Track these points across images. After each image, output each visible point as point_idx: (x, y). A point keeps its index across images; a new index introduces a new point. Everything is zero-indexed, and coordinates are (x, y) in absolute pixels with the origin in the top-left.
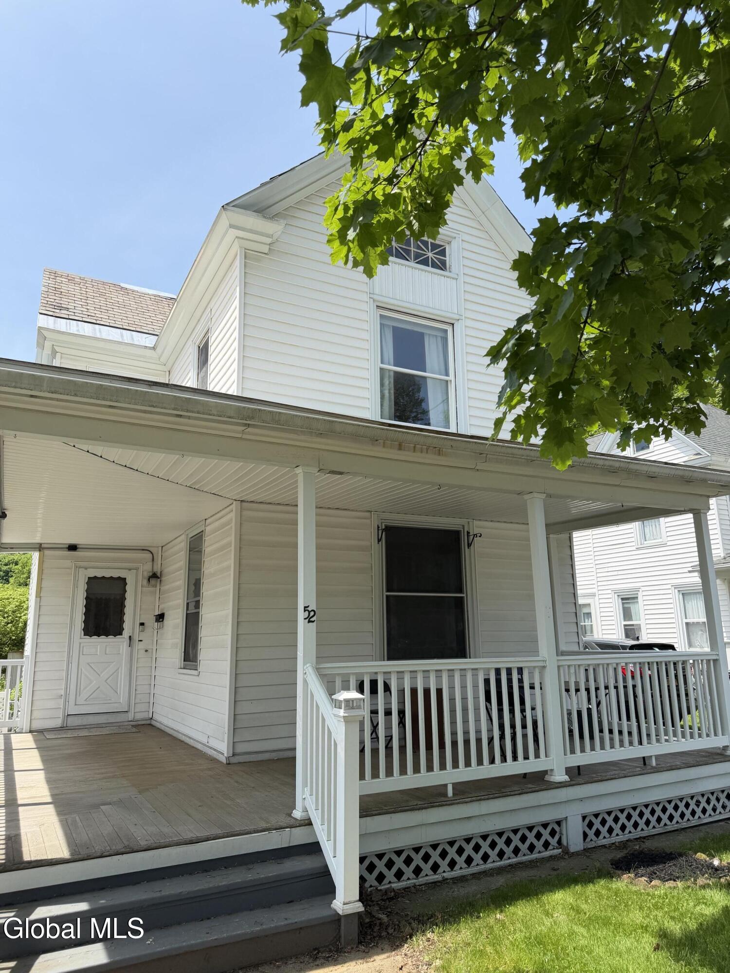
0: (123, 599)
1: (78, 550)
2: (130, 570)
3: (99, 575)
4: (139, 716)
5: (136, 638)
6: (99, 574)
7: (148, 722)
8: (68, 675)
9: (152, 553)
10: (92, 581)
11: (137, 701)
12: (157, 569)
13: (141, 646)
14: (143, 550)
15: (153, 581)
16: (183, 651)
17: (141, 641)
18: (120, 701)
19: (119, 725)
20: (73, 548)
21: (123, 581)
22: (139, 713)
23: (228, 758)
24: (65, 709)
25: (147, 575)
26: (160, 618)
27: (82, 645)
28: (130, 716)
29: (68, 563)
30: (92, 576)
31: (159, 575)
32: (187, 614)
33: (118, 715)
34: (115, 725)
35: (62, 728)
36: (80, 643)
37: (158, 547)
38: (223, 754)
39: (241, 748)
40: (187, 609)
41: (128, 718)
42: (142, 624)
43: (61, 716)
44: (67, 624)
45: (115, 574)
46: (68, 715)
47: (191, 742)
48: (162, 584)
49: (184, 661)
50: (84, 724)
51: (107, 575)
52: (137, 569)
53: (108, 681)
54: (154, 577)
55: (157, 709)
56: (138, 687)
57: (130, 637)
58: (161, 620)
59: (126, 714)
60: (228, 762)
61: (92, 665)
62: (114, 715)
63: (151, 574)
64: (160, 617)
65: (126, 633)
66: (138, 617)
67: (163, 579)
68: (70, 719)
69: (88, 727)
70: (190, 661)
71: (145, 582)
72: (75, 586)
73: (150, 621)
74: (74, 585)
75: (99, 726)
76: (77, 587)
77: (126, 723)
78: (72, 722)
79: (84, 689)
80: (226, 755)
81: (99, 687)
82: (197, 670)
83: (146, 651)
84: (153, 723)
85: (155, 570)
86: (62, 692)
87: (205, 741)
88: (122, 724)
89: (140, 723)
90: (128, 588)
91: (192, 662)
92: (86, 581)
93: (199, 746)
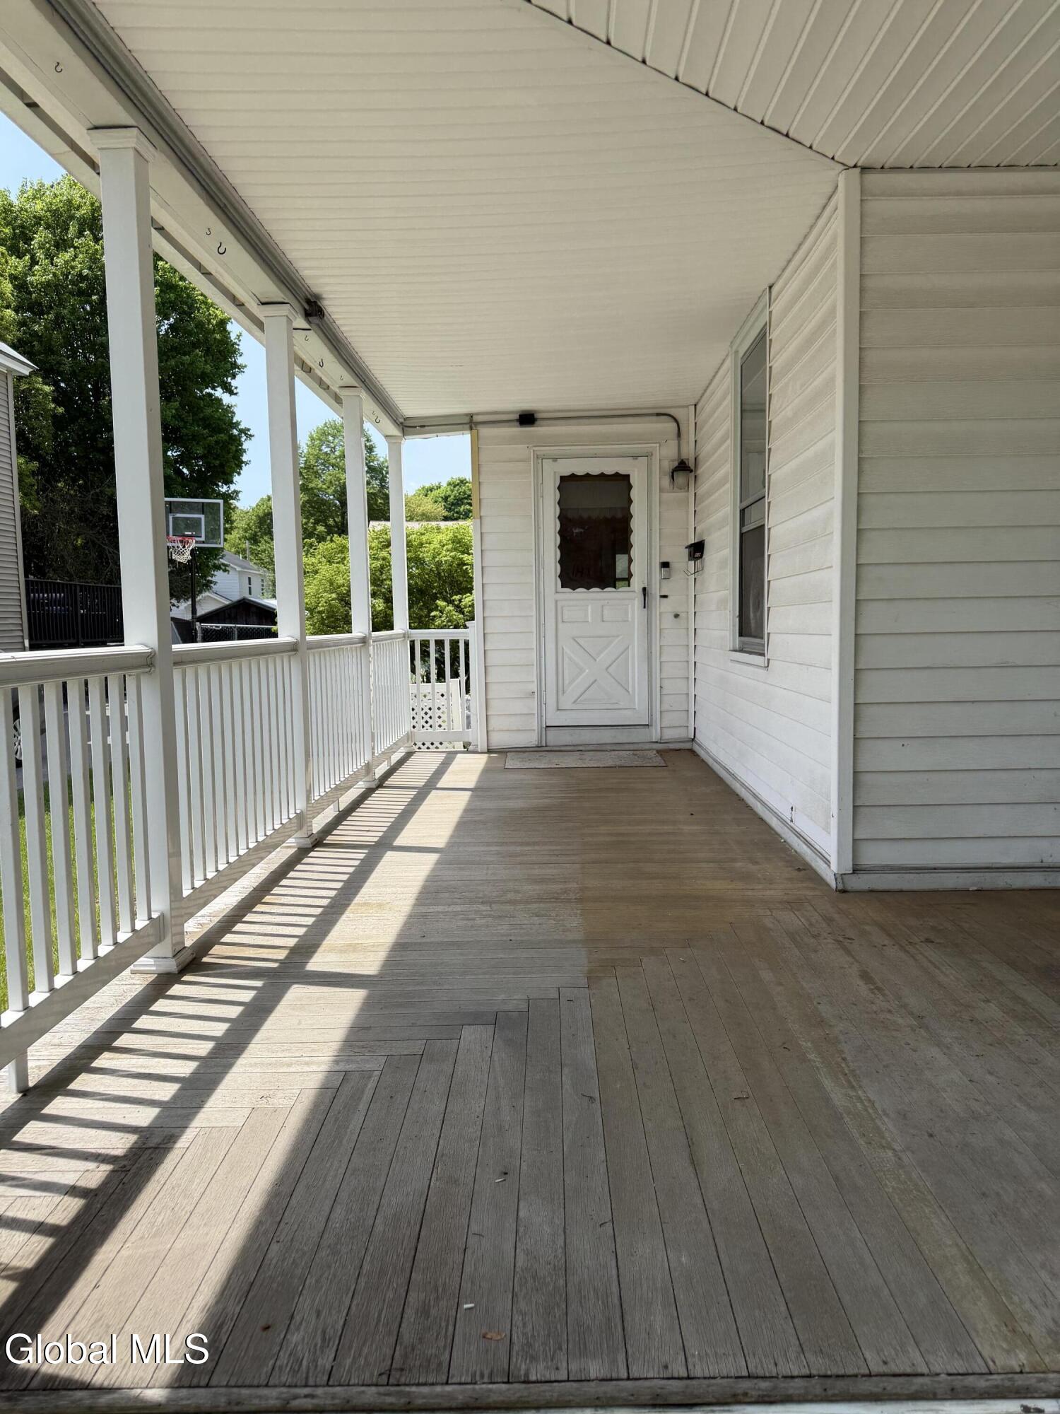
0: (627, 517)
1: (538, 423)
2: (635, 457)
3: (580, 471)
4: (670, 734)
5: (656, 591)
6: (580, 468)
7: (688, 746)
8: (540, 657)
9: (676, 420)
10: (567, 482)
11: (666, 707)
12: (688, 453)
13: (666, 607)
14: (658, 415)
15: (680, 478)
16: (738, 614)
17: (665, 597)
18: (633, 707)
19: (635, 749)
20: (527, 419)
21: (622, 481)
22: (670, 729)
23: (840, 877)
24: (542, 716)
25: (668, 466)
26: (695, 552)
27: (560, 604)
28: (655, 734)
29: (521, 450)
30: (567, 473)
31: (692, 465)
32: (742, 535)
33: (633, 730)
34: (627, 747)
35: (540, 749)
36: (556, 601)
37: (687, 407)
38: (828, 862)
39: (875, 855)
40: (742, 524)
41: (651, 737)
42: (665, 565)
43: (536, 728)
44: (532, 566)
45: (609, 467)
46: (547, 727)
47: (759, 809)
48: (699, 482)
49: (741, 635)
50: (574, 743)
51: (595, 471)
52: (649, 455)
53: (611, 670)
54: (684, 469)
55: (701, 723)
56: (666, 683)
57: (644, 589)
58: (698, 555)
59: (646, 730)
60: (840, 887)
61: (581, 641)
62: (626, 730)
63: (676, 464)
64: (697, 550)
65: (637, 583)
66: (656, 552)
67: (699, 471)
68: (551, 733)
69: (581, 748)
70: (750, 635)
71: (666, 481)
72: (539, 495)
73: (679, 557)
74: (536, 491)
75: (600, 748)
76: (542, 497)
77: (647, 746)
78: (554, 738)
79: (570, 683)
80: (834, 867)
81: (595, 681)
82: (763, 655)
83: (677, 616)
84: (696, 748)
85: (684, 456)
86: (534, 687)
87: (786, 815)
88: (640, 747)
89: (672, 746)
90: (634, 494)
91: (755, 637)
92: (557, 485)
93: (774, 822)
